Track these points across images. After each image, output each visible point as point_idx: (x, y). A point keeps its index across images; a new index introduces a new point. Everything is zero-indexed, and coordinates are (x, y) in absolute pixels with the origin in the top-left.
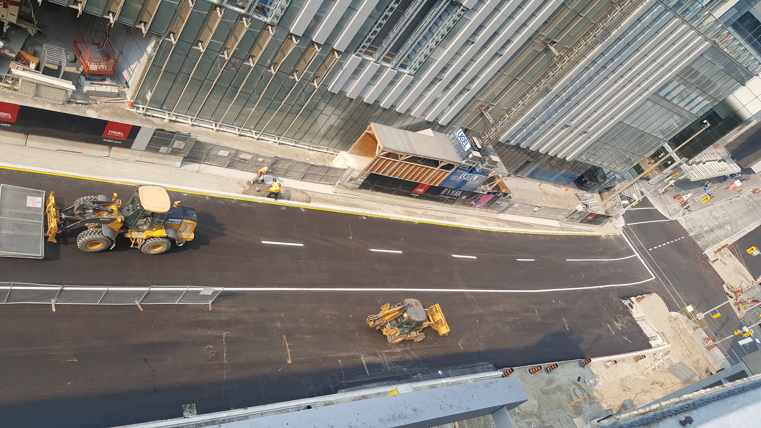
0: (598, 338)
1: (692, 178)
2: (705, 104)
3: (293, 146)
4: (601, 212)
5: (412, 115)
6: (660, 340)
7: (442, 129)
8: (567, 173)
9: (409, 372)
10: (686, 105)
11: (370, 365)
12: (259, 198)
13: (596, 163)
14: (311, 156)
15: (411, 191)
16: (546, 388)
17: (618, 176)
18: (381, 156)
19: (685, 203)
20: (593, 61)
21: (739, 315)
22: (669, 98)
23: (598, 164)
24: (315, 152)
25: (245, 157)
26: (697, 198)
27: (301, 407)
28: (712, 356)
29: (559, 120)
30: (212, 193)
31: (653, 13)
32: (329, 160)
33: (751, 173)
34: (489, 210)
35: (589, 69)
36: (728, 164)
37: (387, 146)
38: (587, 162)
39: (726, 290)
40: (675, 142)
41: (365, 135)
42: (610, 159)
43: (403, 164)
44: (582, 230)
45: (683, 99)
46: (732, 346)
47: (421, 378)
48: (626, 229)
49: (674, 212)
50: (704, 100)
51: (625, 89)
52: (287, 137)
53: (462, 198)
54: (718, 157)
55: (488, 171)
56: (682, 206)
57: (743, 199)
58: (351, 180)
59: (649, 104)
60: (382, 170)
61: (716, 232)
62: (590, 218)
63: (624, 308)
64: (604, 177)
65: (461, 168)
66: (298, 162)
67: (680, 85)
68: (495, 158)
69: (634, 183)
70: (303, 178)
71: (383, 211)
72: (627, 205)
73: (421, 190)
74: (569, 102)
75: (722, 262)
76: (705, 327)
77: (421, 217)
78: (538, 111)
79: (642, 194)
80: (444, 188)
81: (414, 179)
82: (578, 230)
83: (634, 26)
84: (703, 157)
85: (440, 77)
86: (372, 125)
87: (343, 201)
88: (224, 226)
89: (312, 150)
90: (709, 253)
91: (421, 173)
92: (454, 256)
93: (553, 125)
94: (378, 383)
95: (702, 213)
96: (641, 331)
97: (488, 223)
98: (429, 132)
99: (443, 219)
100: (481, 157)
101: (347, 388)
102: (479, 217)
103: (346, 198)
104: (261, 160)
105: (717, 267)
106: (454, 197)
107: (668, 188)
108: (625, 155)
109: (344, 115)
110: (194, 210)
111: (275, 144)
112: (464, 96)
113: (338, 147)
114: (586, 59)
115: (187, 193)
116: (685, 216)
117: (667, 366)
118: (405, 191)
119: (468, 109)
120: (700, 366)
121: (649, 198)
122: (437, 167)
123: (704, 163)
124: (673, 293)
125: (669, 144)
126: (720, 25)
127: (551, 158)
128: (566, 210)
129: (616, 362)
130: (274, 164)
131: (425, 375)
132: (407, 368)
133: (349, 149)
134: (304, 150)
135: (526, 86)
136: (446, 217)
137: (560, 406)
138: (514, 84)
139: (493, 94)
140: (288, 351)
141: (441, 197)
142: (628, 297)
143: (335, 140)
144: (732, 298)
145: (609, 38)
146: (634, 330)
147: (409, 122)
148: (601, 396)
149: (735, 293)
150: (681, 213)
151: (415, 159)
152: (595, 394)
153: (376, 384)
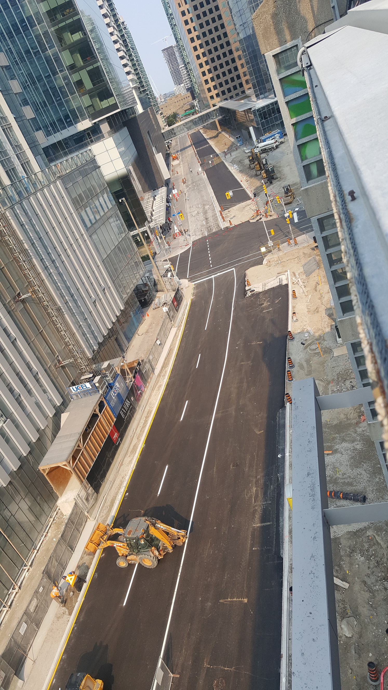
0: (272, 321)
1: (163, 222)
2: (107, 197)
3: (37, 553)
4: (173, 294)
5: (43, 428)
6: (284, 277)
7: (65, 404)
8: (134, 311)
9: (275, 484)
10: (104, 211)
11: (263, 520)
12: (79, 599)
13: (132, 288)
14: (53, 536)
15: (113, 444)
16: (306, 371)
17: (147, 275)
18: (73, 465)
19: (181, 232)
20: (46, 268)
21: (275, 217)
22: (93, 221)
23: (132, 287)
24: (50, 530)
25: (33, 606)
26: (179, 223)
27: (289, 598)
28: (302, 243)
29: (88, 307)
30: (61, 650)
31: (19, 214)
32: (62, 518)
33: (170, 181)
34: (149, 380)
35: (51, 273)
36: (158, 194)
37: (65, 458)
38: (129, 295)
39: (255, 221)
40: (131, 226)
41: (49, 477)
42: (131, 276)
43: (87, 446)
44: (184, 312)
45: (98, 212)
46: (297, 228)
47: (282, 474)
48: (191, 280)
49: (186, 242)
50: (103, 197)
51: (77, 251)
52: (27, 556)
53: (133, 400)
54: (151, 200)
55: (115, 373)
56: (183, 235)
57: (188, 191)
58: (87, 499)
59: (94, 237)
60: (87, 467)
61: (209, 216)
62: (175, 303)
63: (253, 297)
64: (145, 285)
65: (106, 395)
66: (55, 550)
67: (86, 211)
68: (105, 364)
69: (156, 264)
70: (72, 548)
71: (125, 475)
72: (172, 273)
73: (116, 435)
74: (74, 295)
75: (232, 218)
76: (280, 242)
77: (140, 440)
78: (74, 321)
79: (166, 260)
80: (119, 414)
81: (104, 439)
82: (183, 315)
83: (26, 230)
84: (148, 210)
85: (16, 395)
86: (41, 468)
87: (105, 512)
88: (98, 644)
89: (47, 533)
90: (223, 225)
91: (99, 432)
92: (181, 419)
93: (90, 312)
94: (280, 515)
95: (191, 222)
96: (273, 289)
97: (160, 384)
98: (64, 417)
99: (147, 421)
100: (100, 376)
101: (280, 547)
102: (153, 390)
103: (104, 508)
104: (41, 589)
105: (235, 222)
106: (129, 407)
107: (166, 241)
108: (131, 265)
109: (22, 494)
110: (72, 674)
111: (30, 570)
112: (42, 378)
113: (51, 506)
114: (42, 274)
115: (53, 679)
116: (191, 235)
117: (304, 277)
118: (113, 449)
119: (55, 378)
120: (309, 253)
121: (171, 257)
122: (98, 416)
123: (153, 211)
124: (248, 258)
125: (131, 231)
126: (47, 170)
127: (118, 320)
128: (164, 320)
129: (294, 313)
130: (49, 577)
131: (280, 470)
132: (271, 485)
133: (57, 496)
134: (44, 542)
135: (50, 326)
136: (146, 418)
137: (322, 363)
138: (45, 335)
139: (48, 354)
140: (235, 599)
141: (126, 419)
142: (245, 292)
143: (44, 507)
144: (261, 218)
145: (29, 251)
146: (271, 293)
147: (49, 433)
148: (319, 330)
149: (257, 215)
150: (188, 237)
151: (85, 434)
152: (317, 334)
153: (280, 518)
